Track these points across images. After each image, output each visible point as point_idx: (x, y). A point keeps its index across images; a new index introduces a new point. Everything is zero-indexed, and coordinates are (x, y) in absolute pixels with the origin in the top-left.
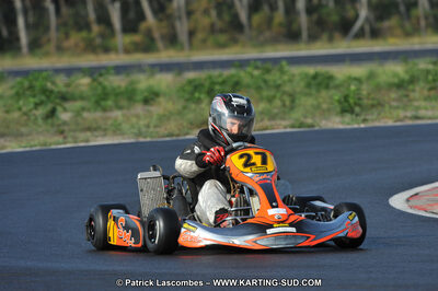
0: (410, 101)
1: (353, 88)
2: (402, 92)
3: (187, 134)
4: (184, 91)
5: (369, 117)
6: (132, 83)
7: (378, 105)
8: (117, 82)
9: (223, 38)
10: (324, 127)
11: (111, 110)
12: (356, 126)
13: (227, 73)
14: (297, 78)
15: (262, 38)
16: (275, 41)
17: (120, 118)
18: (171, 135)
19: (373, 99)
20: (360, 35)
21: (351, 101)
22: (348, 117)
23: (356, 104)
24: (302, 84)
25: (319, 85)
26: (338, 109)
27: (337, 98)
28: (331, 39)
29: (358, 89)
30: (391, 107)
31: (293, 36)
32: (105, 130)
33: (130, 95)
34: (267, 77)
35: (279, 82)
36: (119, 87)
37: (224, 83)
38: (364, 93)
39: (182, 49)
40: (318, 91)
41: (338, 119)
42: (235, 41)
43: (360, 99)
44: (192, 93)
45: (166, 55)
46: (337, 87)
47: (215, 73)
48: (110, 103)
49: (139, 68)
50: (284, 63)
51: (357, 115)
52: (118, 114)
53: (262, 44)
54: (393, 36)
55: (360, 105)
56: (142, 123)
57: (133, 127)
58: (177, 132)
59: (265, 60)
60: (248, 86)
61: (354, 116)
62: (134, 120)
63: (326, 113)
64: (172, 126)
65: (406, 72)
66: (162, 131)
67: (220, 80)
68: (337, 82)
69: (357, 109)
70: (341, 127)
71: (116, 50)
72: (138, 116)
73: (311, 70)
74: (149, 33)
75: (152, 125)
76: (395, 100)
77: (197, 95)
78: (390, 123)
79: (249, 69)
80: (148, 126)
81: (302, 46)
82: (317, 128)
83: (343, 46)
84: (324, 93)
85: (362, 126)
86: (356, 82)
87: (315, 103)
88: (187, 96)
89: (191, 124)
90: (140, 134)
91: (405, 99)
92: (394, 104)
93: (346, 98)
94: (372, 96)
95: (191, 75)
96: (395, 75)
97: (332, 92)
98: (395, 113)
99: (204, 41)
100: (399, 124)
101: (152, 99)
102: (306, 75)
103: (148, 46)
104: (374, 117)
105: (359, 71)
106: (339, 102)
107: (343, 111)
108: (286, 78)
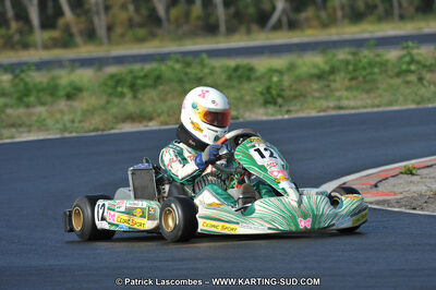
0: (332, 91)
1: (275, 79)
2: (322, 83)
3: (113, 128)
4: (106, 85)
5: (292, 108)
6: (53, 79)
7: (300, 96)
8: (39, 78)
9: (141, 32)
10: (249, 119)
11: (34, 106)
12: (280, 117)
13: (148, 67)
14: (218, 71)
15: (180, 32)
16: (193, 34)
17: (45, 114)
18: (96, 130)
19: (295, 90)
20: (278, 27)
21: (274, 92)
22: (271, 109)
23: (279, 96)
24: (224, 77)
25: (240, 77)
26: (261, 101)
27: (259, 89)
28: (249, 32)
29: (280, 81)
30: (314, 98)
31: (211, 29)
32: (30, 126)
33: (52, 91)
34: (188, 70)
35: (201, 75)
36: (41, 83)
37: (145, 77)
38: (286, 84)
39: (101, 44)
40: (240, 83)
41: (261, 111)
42: (153, 35)
43: (283, 90)
44: (115, 87)
45: (85, 50)
46: (258, 79)
47: (136, 67)
48: (32, 99)
49: (59, 63)
50: (204, 56)
51: (280, 106)
52: (41, 109)
53: (181, 38)
54: (310, 27)
55: (283, 97)
56: (67, 118)
57: (57, 122)
58: (101, 127)
59: (185, 54)
60: (170, 80)
61: (277, 108)
62: (58, 116)
63: (249, 105)
64: (96, 121)
65: (326, 63)
66: (86, 125)
67: (142, 74)
68: (258, 74)
69: (280, 101)
70: (264, 118)
71: (35, 46)
72: (62, 112)
73: (232, 63)
74: (67, 29)
75: (77, 120)
76: (316, 90)
77: (119, 89)
78: (314, 114)
79: (170, 63)
80: (73, 121)
81: (221, 39)
82: (241, 120)
83: (262, 38)
84: (246, 86)
85: (286, 117)
86: (276, 74)
87: (238, 95)
88: (110, 91)
89: (116, 118)
90: (65, 129)
91: (327, 90)
92: (317, 94)
93: (268, 89)
94: (294, 87)
95: (112, 70)
96: (315, 66)
97: (253, 84)
98: (318, 104)
99: (123, 35)
100: (322, 114)
101: (75, 94)
102: (228, 68)
103: (67, 42)
104: (298, 107)
105: (279, 62)
106: (262, 94)
107: (266, 103)
108: (206, 71)
